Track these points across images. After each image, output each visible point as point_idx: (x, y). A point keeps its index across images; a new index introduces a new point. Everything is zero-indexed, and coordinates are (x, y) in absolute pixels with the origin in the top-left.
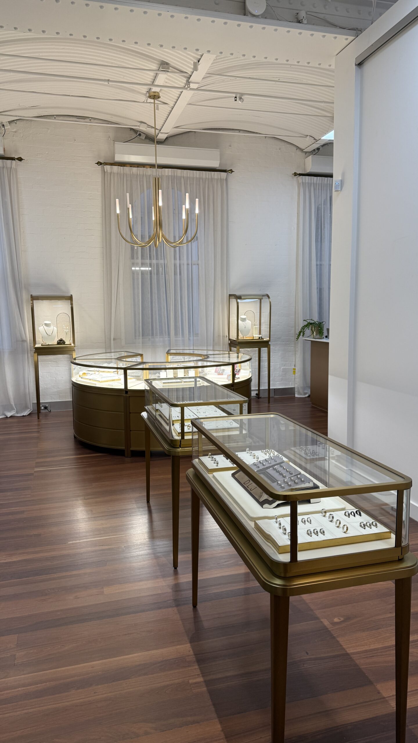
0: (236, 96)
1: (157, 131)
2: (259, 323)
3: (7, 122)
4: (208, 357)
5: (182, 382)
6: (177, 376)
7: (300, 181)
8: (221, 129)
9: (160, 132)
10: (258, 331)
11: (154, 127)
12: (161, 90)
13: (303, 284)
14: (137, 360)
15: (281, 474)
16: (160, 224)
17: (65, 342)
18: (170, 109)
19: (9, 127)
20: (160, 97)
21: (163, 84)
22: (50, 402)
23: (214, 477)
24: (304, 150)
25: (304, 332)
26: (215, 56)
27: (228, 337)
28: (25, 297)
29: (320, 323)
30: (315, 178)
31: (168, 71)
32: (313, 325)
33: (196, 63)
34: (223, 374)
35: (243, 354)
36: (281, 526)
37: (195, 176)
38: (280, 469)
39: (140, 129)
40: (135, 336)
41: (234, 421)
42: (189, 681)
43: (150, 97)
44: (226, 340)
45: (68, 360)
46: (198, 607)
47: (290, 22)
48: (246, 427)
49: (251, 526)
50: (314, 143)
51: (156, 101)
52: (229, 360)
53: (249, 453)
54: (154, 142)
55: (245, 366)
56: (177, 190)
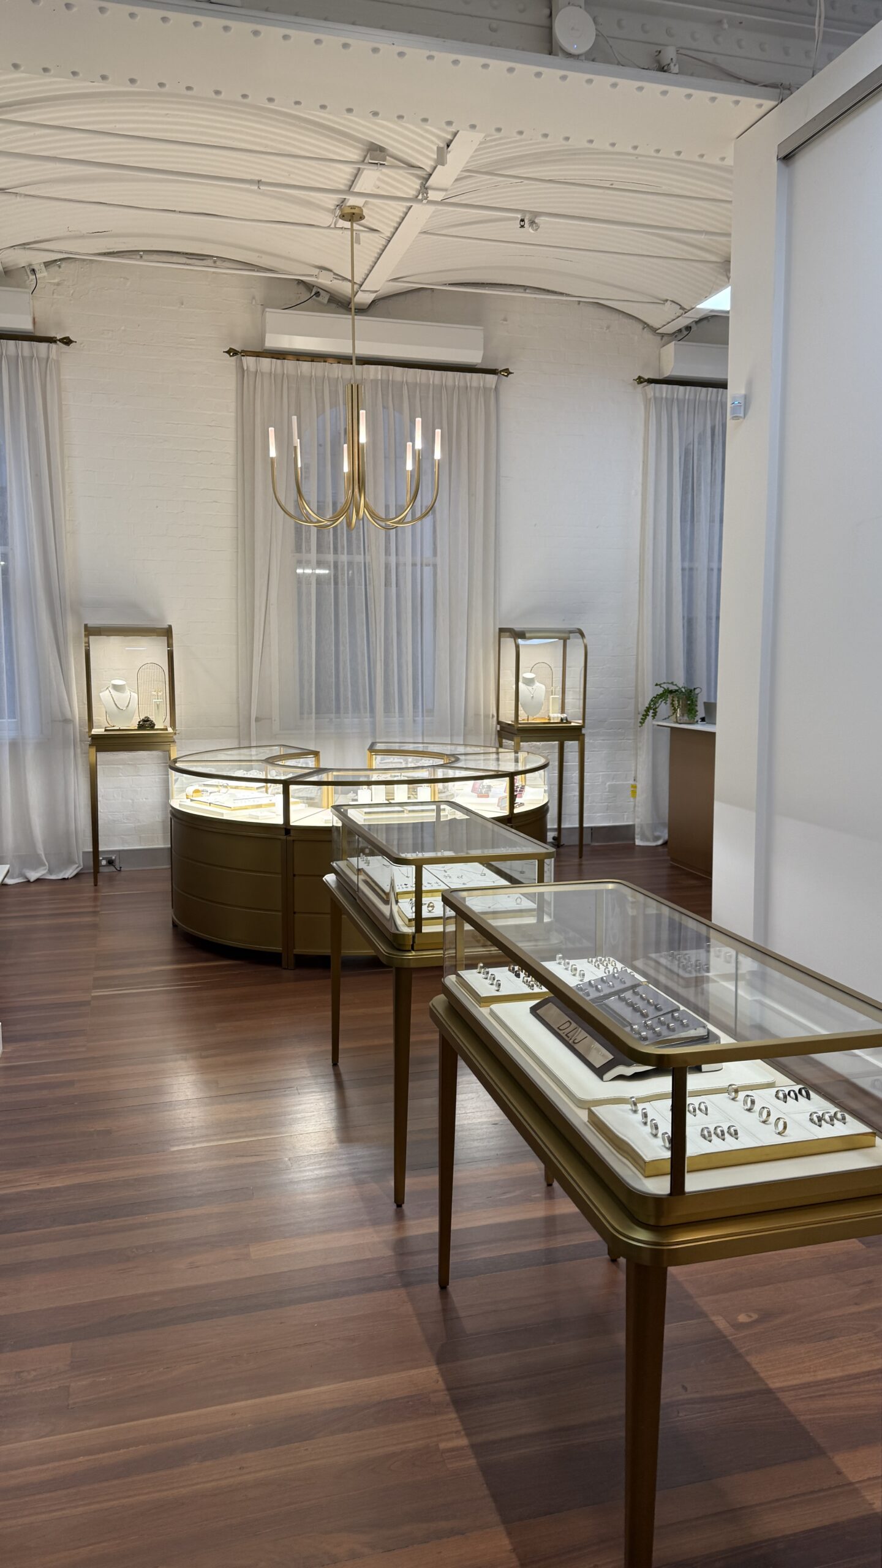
0: (523, 218)
1: (356, 287)
2: (561, 690)
3: (40, 264)
4: (457, 760)
5: (403, 811)
6: (393, 799)
7: (650, 394)
8: (487, 284)
9: (360, 288)
10: (558, 706)
11: (350, 279)
12: (366, 203)
13: (654, 608)
14: (307, 763)
15: (636, 1010)
16: (359, 481)
17: (154, 725)
18: (384, 242)
19: (45, 274)
20: (364, 217)
21: (372, 191)
22: (119, 851)
23: (492, 1013)
24: (658, 329)
25: (656, 708)
26: (483, 135)
27: (495, 718)
28: (72, 628)
29: (691, 691)
30: (682, 388)
31: (384, 164)
32: (674, 694)
33: (443, 148)
34: (488, 796)
35: (528, 752)
36: (647, 1119)
37: (431, 382)
38: (635, 999)
39: (320, 283)
40: (302, 713)
41: (524, 896)
42: (438, 1445)
43: (343, 216)
44: (492, 725)
45: (160, 762)
46: (450, 1288)
47: (644, 69)
48: (551, 910)
49: (581, 1120)
50: (679, 316)
51: (354, 225)
52: (499, 765)
53: (562, 963)
54: (351, 311)
55: (535, 779)
56: (394, 410)
